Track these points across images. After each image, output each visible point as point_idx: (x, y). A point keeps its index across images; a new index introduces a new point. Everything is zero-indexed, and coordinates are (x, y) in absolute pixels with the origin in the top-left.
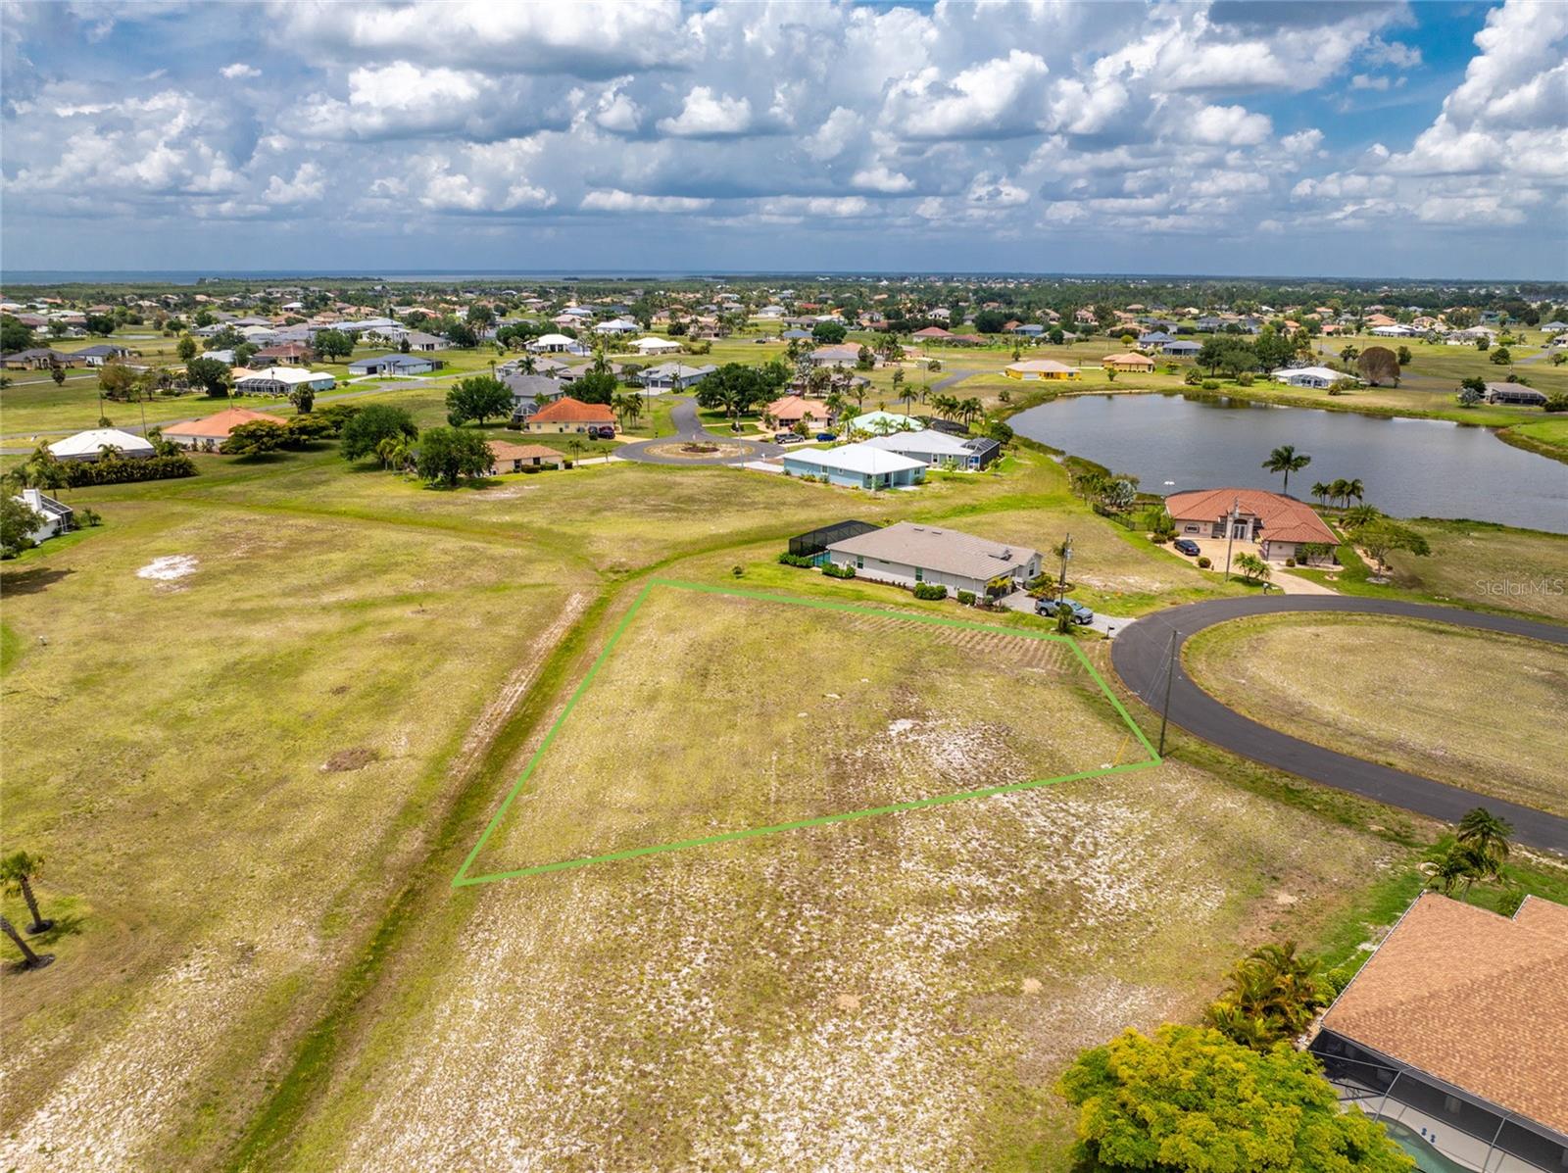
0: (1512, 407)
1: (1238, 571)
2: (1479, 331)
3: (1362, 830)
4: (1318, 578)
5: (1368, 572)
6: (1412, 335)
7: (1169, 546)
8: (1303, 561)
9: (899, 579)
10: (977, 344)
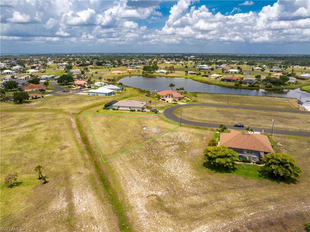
0: (192, 75)
1: (173, 102)
2: (181, 62)
3: (208, 130)
4: (183, 102)
5: (189, 101)
6: (171, 63)
7: (160, 100)
8: (180, 100)
9: (126, 109)
10: (100, 68)
